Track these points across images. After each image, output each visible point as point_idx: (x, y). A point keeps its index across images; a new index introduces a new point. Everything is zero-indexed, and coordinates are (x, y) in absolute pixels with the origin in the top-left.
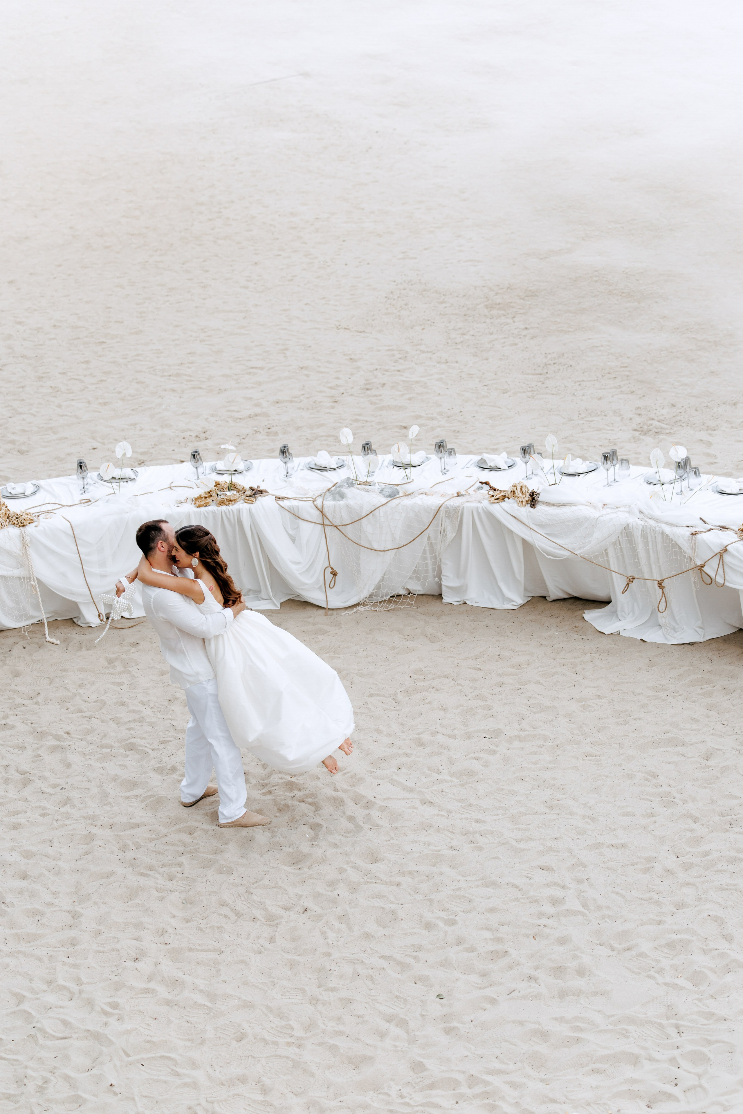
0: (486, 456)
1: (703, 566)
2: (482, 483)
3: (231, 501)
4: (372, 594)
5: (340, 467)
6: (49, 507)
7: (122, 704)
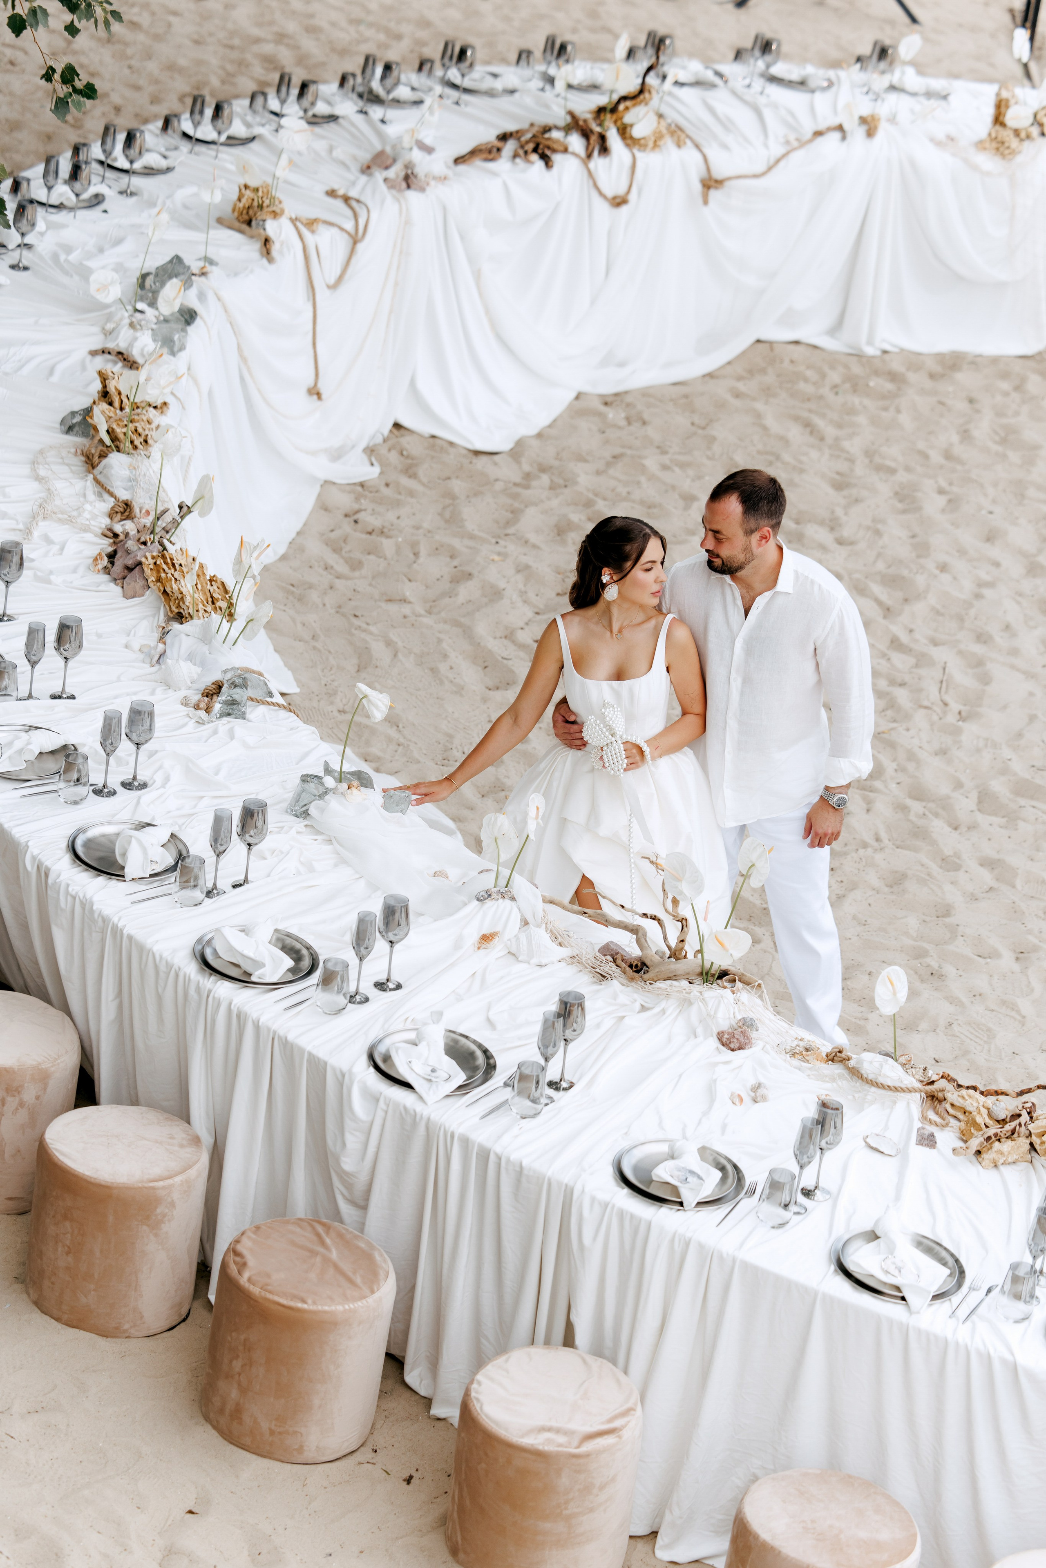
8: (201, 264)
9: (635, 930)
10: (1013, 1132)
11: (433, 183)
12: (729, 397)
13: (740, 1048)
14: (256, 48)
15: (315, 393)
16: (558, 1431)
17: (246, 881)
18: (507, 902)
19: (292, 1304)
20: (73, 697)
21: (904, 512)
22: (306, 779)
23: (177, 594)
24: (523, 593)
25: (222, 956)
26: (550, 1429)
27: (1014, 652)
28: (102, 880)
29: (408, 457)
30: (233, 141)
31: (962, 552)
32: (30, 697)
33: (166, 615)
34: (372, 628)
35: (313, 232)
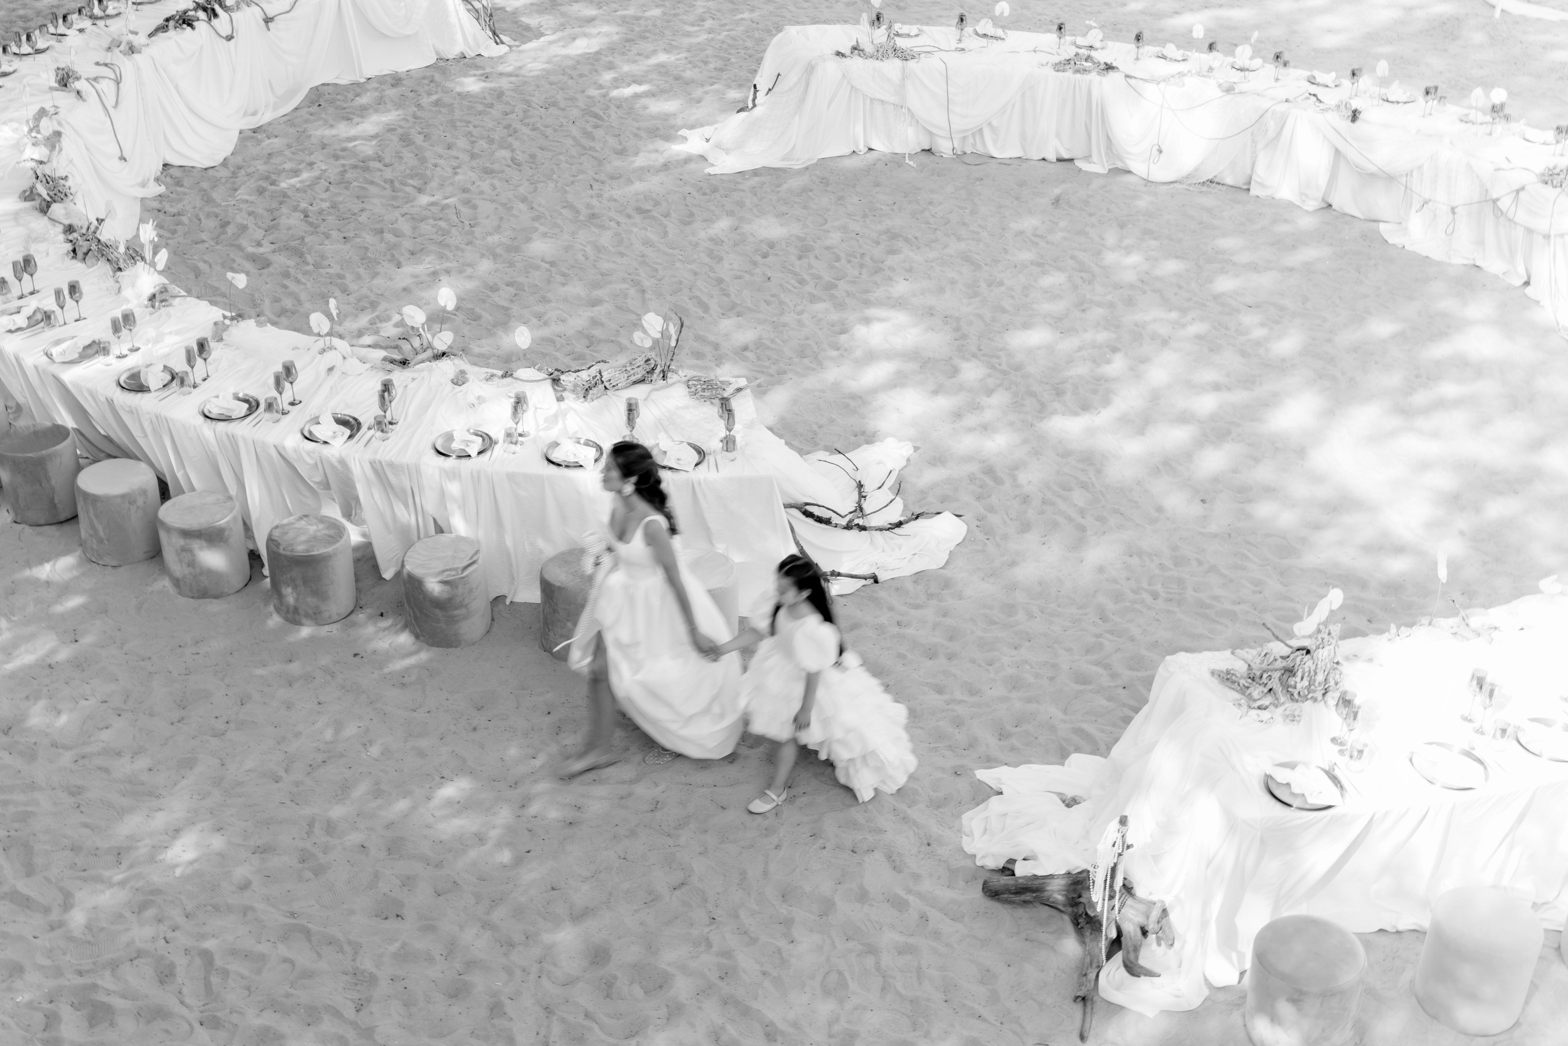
0: (1316, 73)
1: (1498, 199)
2: (1310, 94)
3: (1086, 70)
4: (1189, 175)
5: (1183, 60)
6: (928, 49)
7: (964, 224)
8: (53, 109)
9: (397, 347)
10: (596, 384)
11: (143, 48)
12: (308, 116)
13: (463, 384)
14: (14, 14)
15: (123, 158)
16: (450, 570)
17: (208, 376)
18: (334, 351)
19: (308, 554)
20: (85, 319)
21: (407, 146)
22: (216, 324)
23: (115, 259)
24: (256, 224)
25: (215, 412)
26: (447, 570)
27: (481, 193)
28: (140, 395)
29: (175, 178)
30: (38, 52)
31: (440, 156)
32: (65, 324)
33: (112, 270)
34: (195, 257)
35: (98, 83)
